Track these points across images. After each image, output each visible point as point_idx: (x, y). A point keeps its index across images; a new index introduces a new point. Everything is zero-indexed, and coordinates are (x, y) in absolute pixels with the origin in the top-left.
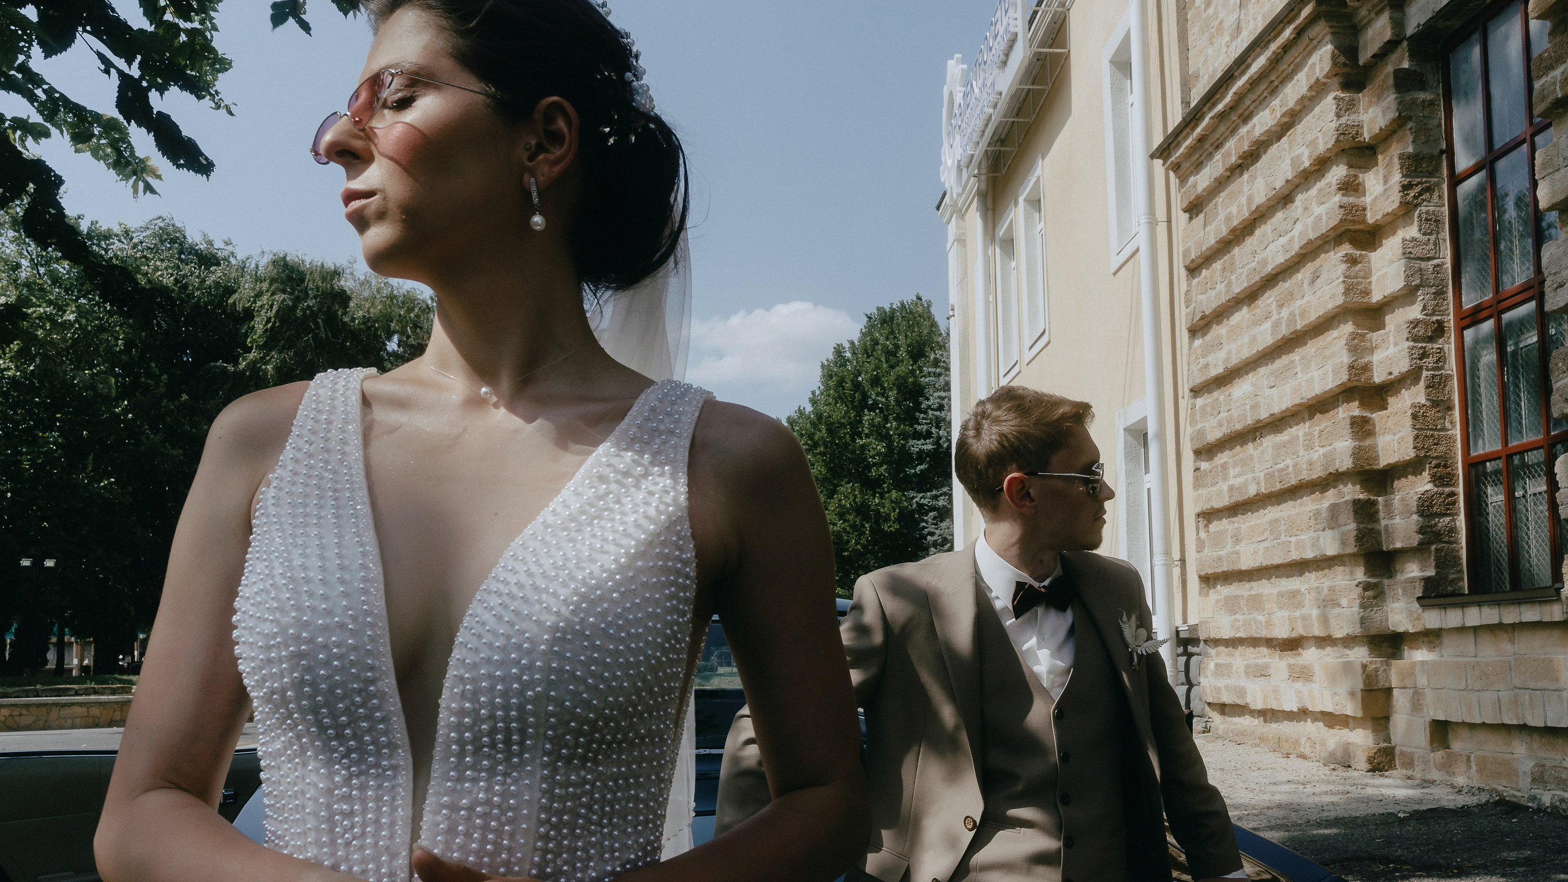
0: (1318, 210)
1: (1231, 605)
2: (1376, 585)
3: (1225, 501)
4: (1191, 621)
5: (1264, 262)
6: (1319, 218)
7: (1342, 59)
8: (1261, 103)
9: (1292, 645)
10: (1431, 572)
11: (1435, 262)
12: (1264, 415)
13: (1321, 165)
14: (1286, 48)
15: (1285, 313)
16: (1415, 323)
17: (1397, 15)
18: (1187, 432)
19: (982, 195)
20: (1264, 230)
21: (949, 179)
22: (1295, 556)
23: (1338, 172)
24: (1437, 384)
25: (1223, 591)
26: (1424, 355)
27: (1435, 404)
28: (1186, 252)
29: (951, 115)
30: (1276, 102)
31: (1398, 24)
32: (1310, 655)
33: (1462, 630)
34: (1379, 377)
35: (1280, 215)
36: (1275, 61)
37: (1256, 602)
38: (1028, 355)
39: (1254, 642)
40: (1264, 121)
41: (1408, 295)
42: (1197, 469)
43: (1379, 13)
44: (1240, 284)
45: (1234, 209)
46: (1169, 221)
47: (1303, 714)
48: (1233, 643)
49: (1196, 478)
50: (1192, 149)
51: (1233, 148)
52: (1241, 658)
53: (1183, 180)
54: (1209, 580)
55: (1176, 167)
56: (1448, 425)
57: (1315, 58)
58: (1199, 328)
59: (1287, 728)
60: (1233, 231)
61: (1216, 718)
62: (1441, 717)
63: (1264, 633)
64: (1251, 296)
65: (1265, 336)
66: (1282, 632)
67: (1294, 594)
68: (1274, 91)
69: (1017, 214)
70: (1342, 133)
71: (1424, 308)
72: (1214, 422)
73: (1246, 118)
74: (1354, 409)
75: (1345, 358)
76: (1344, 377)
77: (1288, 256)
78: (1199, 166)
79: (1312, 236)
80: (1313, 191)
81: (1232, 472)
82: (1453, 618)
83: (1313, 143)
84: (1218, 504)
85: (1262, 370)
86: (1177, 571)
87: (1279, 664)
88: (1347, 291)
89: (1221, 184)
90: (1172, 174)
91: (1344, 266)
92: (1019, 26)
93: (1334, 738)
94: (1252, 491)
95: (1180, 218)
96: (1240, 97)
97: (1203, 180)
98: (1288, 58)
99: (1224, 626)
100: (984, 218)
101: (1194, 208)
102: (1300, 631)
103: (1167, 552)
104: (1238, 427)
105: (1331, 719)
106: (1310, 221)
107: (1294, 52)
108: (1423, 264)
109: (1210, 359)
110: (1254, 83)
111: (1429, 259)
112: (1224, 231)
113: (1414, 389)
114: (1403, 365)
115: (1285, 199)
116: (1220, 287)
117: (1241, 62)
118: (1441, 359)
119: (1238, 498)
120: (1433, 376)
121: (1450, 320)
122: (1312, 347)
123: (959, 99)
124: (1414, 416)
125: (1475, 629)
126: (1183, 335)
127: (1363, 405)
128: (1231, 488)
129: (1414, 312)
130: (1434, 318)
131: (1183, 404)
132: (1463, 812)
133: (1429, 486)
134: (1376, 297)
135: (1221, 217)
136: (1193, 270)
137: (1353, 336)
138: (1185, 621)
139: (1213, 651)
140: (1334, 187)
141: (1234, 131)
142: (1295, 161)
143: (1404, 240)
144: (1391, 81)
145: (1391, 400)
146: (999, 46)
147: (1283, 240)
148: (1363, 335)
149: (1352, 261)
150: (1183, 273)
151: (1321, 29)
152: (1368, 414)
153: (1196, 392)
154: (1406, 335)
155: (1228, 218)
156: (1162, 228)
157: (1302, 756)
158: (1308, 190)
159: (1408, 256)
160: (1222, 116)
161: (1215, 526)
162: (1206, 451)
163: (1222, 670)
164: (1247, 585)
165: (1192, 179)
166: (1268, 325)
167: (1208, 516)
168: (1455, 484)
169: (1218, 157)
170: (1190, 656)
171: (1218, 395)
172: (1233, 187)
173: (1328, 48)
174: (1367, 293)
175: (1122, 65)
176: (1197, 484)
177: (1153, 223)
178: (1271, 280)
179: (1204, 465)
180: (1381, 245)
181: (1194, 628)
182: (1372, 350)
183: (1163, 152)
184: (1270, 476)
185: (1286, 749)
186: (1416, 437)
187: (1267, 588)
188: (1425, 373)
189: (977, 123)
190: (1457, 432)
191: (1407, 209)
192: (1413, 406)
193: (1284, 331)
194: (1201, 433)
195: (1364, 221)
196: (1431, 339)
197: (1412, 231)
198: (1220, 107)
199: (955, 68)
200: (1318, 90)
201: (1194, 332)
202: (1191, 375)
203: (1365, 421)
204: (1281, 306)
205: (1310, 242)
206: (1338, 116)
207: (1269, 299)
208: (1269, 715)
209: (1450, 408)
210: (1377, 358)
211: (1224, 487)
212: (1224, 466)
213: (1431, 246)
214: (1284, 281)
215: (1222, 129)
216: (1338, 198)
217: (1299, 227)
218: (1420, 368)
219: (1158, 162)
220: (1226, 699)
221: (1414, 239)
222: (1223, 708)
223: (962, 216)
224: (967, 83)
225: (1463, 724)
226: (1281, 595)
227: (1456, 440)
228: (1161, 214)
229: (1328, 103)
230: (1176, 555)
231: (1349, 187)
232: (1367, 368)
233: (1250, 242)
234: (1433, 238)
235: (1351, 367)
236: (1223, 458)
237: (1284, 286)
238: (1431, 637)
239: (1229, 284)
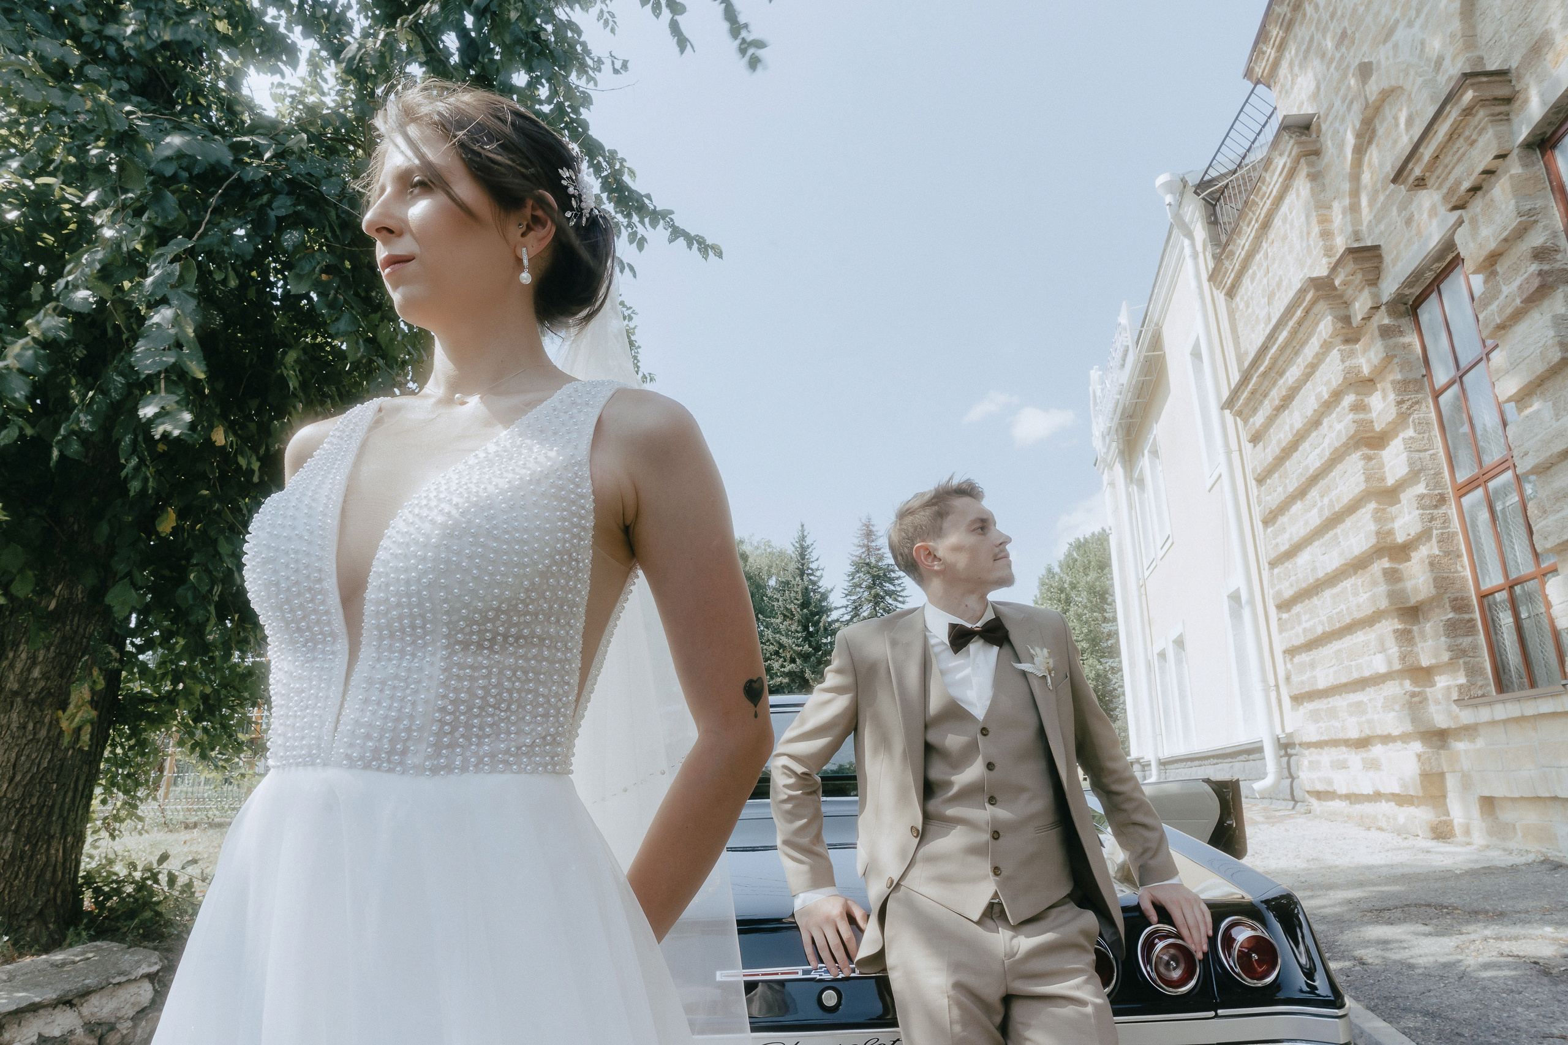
0: (1339, 427)
1: (1315, 716)
2: (1419, 693)
3: (1301, 640)
4: (1288, 730)
5: (1307, 468)
6: (1340, 432)
7: (1340, 325)
8: (1290, 362)
9: (1363, 743)
10: (1462, 680)
11: (1431, 452)
12: (1321, 574)
13: (1337, 396)
14: (1300, 323)
15: (1326, 501)
16: (1422, 497)
17: (1374, 289)
18: (1270, 593)
19: (1122, 453)
20: (1306, 446)
21: (1098, 444)
22: (1356, 675)
23: (1349, 399)
24: (1446, 539)
25: (1309, 706)
26: (1432, 519)
27: (1447, 554)
28: (1254, 470)
29: (1095, 404)
30: (1300, 360)
31: (1376, 296)
32: (1377, 750)
33: (1493, 723)
34: (1400, 538)
35: (1314, 435)
36: (1294, 333)
37: (1332, 713)
38: (1161, 554)
39: (1335, 743)
40: (1293, 373)
41: (1413, 476)
42: (1280, 619)
43: (1361, 290)
44: (1292, 485)
45: (1282, 435)
46: (1240, 450)
47: (1377, 796)
48: (1320, 745)
49: (1280, 625)
50: (1249, 400)
51: (1276, 395)
52: (1327, 756)
53: (1246, 421)
54: (1298, 699)
55: (1239, 414)
56: (1459, 569)
57: (1321, 326)
58: (1270, 519)
59: (1367, 808)
60: (1283, 450)
61: (1315, 803)
62: (1487, 793)
63: (1341, 736)
64: (1301, 493)
65: (1314, 519)
66: (1354, 734)
67: (1359, 704)
68: (1297, 353)
69: (1145, 462)
70: (1348, 372)
71: (1427, 485)
72: (1287, 584)
73: (1281, 374)
74: (1385, 563)
75: (1373, 527)
76: (1373, 540)
77: (1323, 461)
78: (1255, 410)
79: (1337, 445)
80: (1334, 415)
81: (1304, 618)
82: (1484, 714)
83: (1329, 382)
84: (1297, 642)
85: (1316, 543)
86: (1273, 695)
87: (1354, 758)
88: (1368, 479)
89: (1271, 420)
90: (1238, 419)
91: (1362, 462)
92: (1130, 343)
93: (1403, 814)
94: (1319, 630)
95: (1248, 447)
96: (1274, 361)
97: (1259, 419)
98: (1302, 329)
99: (1311, 732)
100: (1124, 467)
101: (1255, 439)
102: (1367, 732)
103: (1264, 680)
104: (1304, 585)
105: (1401, 800)
106: (1334, 435)
107: (1306, 324)
108: (1422, 455)
109: (1279, 540)
110: (1282, 349)
111: (1426, 450)
112: (1277, 451)
113: (1428, 545)
114: (1415, 529)
115: (1315, 423)
116: (1280, 489)
117: (1271, 337)
118: (1446, 520)
119: (1310, 636)
120: (1442, 534)
121: (1450, 491)
122: (1349, 522)
123: (1099, 393)
124: (1431, 564)
125: (1505, 722)
126: (1259, 526)
127: (1391, 559)
128: (1305, 630)
129: (1421, 488)
130: (1437, 492)
131: (1265, 574)
132: (1514, 869)
133: (1451, 615)
134: (1390, 482)
135: (1274, 442)
136: (1260, 481)
137: (1376, 511)
138: (1283, 731)
139: (1306, 752)
140: (1347, 410)
141: (1274, 383)
142: (1318, 396)
143: (1404, 439)
144: (1377, 333)
145: (1413, 554)
146: (1118, 356)
147: (1318, 451)
148: (1384, 510)
149: (1369, 458)
150: (1254, 482)
151: (1322, 306)
152: (1396, 566)
153: (1273, 564)
154: (1416, 505)
155: (1279, 442)
156: (1236, 456)
157: (1380, 829)
158: (1330, 415)
159: (1409, 449)
160: (1265, 374)
161: (1297, 659)
162: (1285, 606)
163: (1314, 766)
164: (1325, 701)
165: (1251, 420)
166: (1315, 511)
167: (1292, 652)
168: (1473, 612)
169: (1266, 402)
170: (1290, 756)
171: (1288, 565)
172: (1278, 421)
173: (1330, 318)
174: (1383, 479)
175: (1196, 354)
176: (1281, 629)
177: (1228, 453)
178: (1314, 480)
179: (1285, 616)
180: (1388, 444)
181: (1290, 735)
182: (1393, 520)
183: (1229, 404)
184: (1330, 619)
185: (1367, 824)
186: (1435, 580)
187: (1339, 702)
188: (1435, 532)
189: (1111, 406)
190: (1468, 573)
191: (1402, 419)
192: (1429, 556)
193: (1327, 513)
194: (1279, 593)
195: (1373, 430)
196: (1436, 507)
197: (1410, 432)
198: (1262, 369)
199: (1095, 374)
200: (1326, 347)
201: (1267, 522)
202: (1267, 552)
203: (1395, 571)
204: (1322, 496)
205: (1336, 450)
206: (1343, 361)
207: (1314, 493)
208: (1353, 798)
209: (1459, 556)
210: (1397, 525)
211: (1299, 629)
212: (1298, 615)
213: (1426, 441)
214: (1323, 479)
215: (1266, 383)
216: (1351, 416)
217: (1327, 441)
218: (1431, 529)
219: (1227, 412)
220: (1320, 787)
221: (1411, 438)
222: (1319, 795)
223: (1111, 468)
224: (1103, 382)
225: (1505, 798)
226: (1350, 705)
227: (1467, 580)
228: (1234, 445)
229: (1335, 354)
230: (1272, 683)
231: (1359, 407)
232: (1390, 532)
233: (1296, 455)
234: (1426, 435)
235: (1378, 533)
236: (1297, 609)
237: (1322, 483)
238: (1469, 731)
239: (1285, 487)
